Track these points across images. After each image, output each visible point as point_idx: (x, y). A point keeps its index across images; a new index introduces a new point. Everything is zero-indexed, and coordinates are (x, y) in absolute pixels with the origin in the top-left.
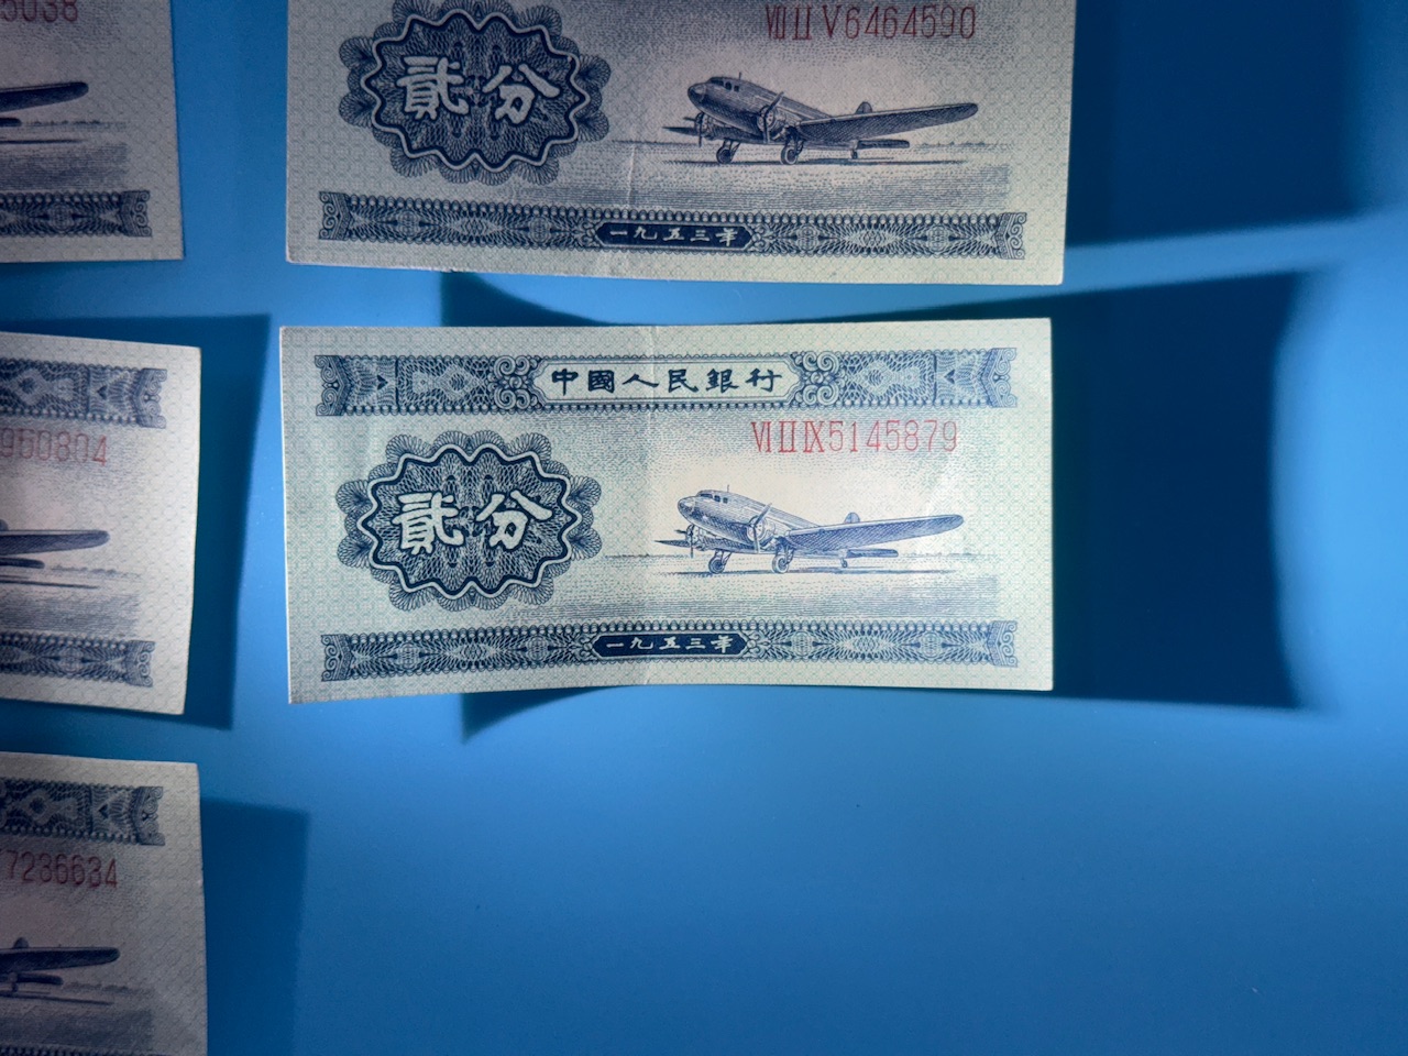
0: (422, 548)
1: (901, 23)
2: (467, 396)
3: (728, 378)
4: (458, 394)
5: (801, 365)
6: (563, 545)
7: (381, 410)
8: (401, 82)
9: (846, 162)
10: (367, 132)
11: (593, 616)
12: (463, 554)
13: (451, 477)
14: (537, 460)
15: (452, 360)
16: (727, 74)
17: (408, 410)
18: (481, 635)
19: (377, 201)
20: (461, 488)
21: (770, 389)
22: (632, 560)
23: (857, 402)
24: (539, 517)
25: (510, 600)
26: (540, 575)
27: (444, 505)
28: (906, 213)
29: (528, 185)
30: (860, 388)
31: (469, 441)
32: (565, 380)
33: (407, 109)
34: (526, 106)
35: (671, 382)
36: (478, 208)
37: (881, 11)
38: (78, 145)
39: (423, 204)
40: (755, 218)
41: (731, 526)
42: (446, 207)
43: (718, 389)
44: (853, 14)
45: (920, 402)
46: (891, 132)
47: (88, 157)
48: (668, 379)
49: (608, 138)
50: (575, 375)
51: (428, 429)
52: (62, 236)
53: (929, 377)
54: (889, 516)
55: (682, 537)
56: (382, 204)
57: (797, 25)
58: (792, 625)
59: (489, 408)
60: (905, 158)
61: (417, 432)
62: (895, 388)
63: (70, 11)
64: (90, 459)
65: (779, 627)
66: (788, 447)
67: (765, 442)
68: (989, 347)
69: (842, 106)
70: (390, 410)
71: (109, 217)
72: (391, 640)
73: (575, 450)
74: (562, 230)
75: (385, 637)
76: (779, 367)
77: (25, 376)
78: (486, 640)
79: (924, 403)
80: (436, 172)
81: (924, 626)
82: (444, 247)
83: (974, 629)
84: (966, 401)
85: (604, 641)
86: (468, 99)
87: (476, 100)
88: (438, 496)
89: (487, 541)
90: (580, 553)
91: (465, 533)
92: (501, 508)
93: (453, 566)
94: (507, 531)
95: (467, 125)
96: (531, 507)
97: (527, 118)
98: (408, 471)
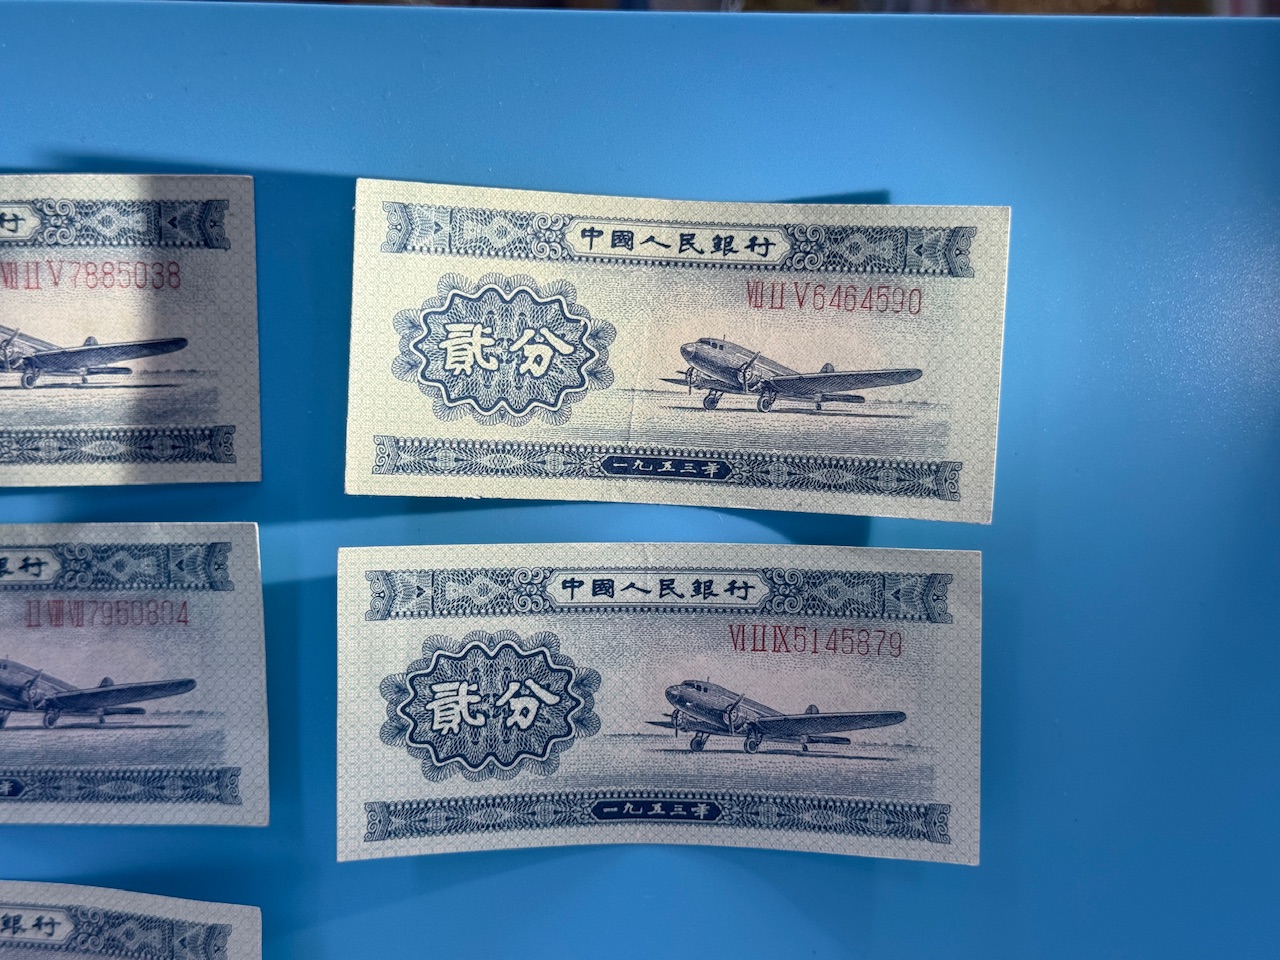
0: (451, 729)
1: (860, 300)
2: (491, 602)
3: (709, 587)
5: (771, 579)
6: (569, 725)
7: (419, 614)
8: (443, 345)
9: (811, 413)
10: (414, 386)
11: (592, 785)
12: (484, 734)
13: (476, 669)
14: (548, 654)
15: (479, 572)
16: (714, 336)
17: (441, 614)
18: (498, 800)
19: (420, 442)
20: (484, 678)
21: (745, 598)
22: (627, 738)
23: (818, 612)
24: (548, 702)
25: (523, 772)
26: (548, 751)
27: (469, 693)
28: (861, 457)
29: (546, 426)
30: (820, 600)
31: (491, 640)
32: (573, 587)
33: (447, 367)
34: (545, 363)
35: (662, 590)
36: (504, 446)
37: (843, 289)
38: (178, 389)
39: (459, 444)
40: (734, 455)
41: (711, 712)
42: (477, 446)
43: (701, 596)
44: (819, 290)
45: (870, 615)
46: (850, 389)
47: (186, 398)
48: (659, 587)
49: (614, 386)
50: (581, 583)
51: (456, 630)
52: (163, 463)
53: (878, 594)
54: (844, 710)
55: (669, 719)
56: (424, 444)
57: (773, 296)
58: (760, 798)
59: (509, 611)
60: (860, 411)
61: (449, 632)
62: (850, 602)
63: (174, 280)
64: (175, 621)
65: (749, 799)
66: (759, 647)
67: (740, 641)
68: (929, 572)
69: (809, 365)
70: (426, 614)
71: (202, 447)
72: (422, 806)
73: (579, 645)
74: (575, 462)
75: (418, 803)
76: (753, 580)
77: (117, 557)
78: (502, 805)
79: (874, 616)
80: (470, 417)
81: (872, 804)
82: (475, 479)
83: (914, 810)
84: (909, 616)
85: (601, 806)
86: (498, 357)
87: (505, 358)
88: (465, 685)
89: (504, 722)
90: (582, 733)
91: (487, 716)
92: (517, 695)
93: (476, 743)
94: (522, 713)
95: (496, 379)
96: (542, 694)
97: (546, 371)
98: (440, 665)
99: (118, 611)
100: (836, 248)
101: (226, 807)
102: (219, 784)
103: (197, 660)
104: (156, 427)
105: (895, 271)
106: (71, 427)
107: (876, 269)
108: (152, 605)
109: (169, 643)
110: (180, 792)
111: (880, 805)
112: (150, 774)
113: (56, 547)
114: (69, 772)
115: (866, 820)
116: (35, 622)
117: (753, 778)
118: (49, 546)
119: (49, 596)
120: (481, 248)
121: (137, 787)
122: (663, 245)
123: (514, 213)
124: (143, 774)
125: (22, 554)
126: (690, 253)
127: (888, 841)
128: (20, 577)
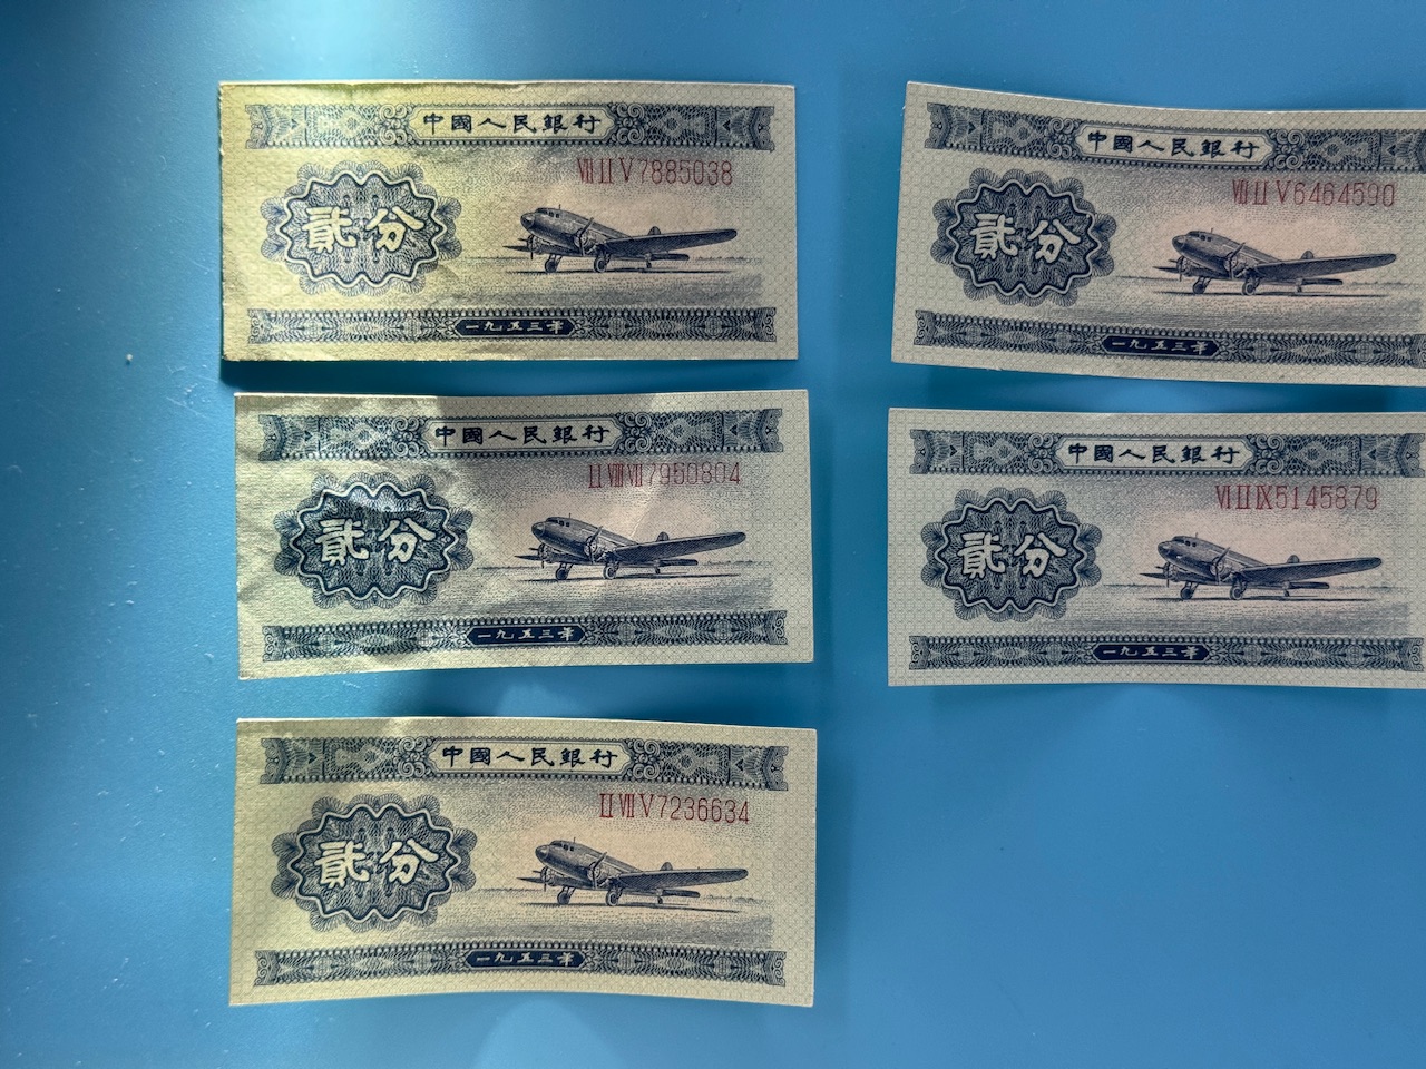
0: (977, 574)
1: (1337, 195)
2: (1010, 463)
3: (1198, 453)
5: (1255, 444)
6: (1074, 575)
7: (952, 470)
8: (973, 232)
9: (1293, 295)
10: (949, 268)
11: (1093, 629)
12: (1004, 579)
13: (998, 522)
14: (1057, 511)
15: (1000, 436)
16: (1203, 229)
17: (970, 471)
18: (1016, 640)
19: (953, 318)
20: (1004, 530)
21: (1230, 462)
22: (1123, 588)
23: (1298, 472)
24: (1057, 554)
25: (1036, 615)
26: (1057, 597)
27: (993, 543)
28: (1339, 333)
29: (1056, 307)
30: (1301, 462)
31: (1010, 496)
32: (1078, 452)
33: (976, 252)
34: (1057, 250)
35: (1155, 456)
36: (1021, 324)
37: (1322, 186)
38: (729, 275)
39: (984, 321)
40: (1221, 334)
41: (1200, 564)
42: (1000, 324)
43: (1190, 461)
44: (1300, 187)
45: (1348, 472)
46: (1329, 273)
47: (735, 284)
48: (1152, 453)
49: (1114, 274)
50: (1085, 449)
51: (982, 486)
52: (714, 340)
53: (1356, 455)
54: (1324, 558)
55: (1161, 571)
56: (957, 320)
57: (1256, 194)
58: (1245, 639)
59: (1025, 472)
60: (1339, 292)
61: (976, 487)
62: (1328, 462)
63: (727, 177)
64: (727, 480)
65: (1235, 641)
66: (1244, 505)
67: (1226, 500)
68: (1403, 432)
69: (1291, 254)
70: (958, 471)
71: (748, 327)
72: (955, 641)
73: (1084, 504)
74: (1078, 340)
75: (952, 639)
76: (1238, 445)
77: (676, 424)
78: (1019, 644)
79: (1352, 473)
80: (994, 297)
81: (1350, 641)
82: (998, 353)
83: (1389, 643)
84: (1384, 472)
85: (1102, 648)
86: (1017, 245)
87: (1023, 245)
88: (989, 535)
89: (1021, 571)
90: (1086, 582)
91: (1007, 564)
92: (1031, 547)
93: (997, 588)
94: (1035, 563)
95: (1016, 263)
96: (1052, 546)
97: (1058, 258)
98: (969, 517)
99: (675, 471)
100: (1315, 150)
101: (772, 647)
102: (768, 625)
103: (747, 515)
104: (709, 308)
105: (1370, 169)
106: (636, 306)
107: (1353, 168)
108: (707, 466)
109: (721, 500)
110: (730, 635)
111: (1357, 641)
112: (701, 618)
113: (617, 416)
114: (626, 618)
115: (1344, 655)
116: (596, 484)
117: (1238, 622)
118: (611, 416)
119: (610, 460)
120: (1006, 147)
121: (689, 631)
122: (1158, 148)
123: (1034, 117)
124: (695, 618)
125: (585, 424)
126: (1182, 156)
127: (1366, 672)
128: (583, 442)
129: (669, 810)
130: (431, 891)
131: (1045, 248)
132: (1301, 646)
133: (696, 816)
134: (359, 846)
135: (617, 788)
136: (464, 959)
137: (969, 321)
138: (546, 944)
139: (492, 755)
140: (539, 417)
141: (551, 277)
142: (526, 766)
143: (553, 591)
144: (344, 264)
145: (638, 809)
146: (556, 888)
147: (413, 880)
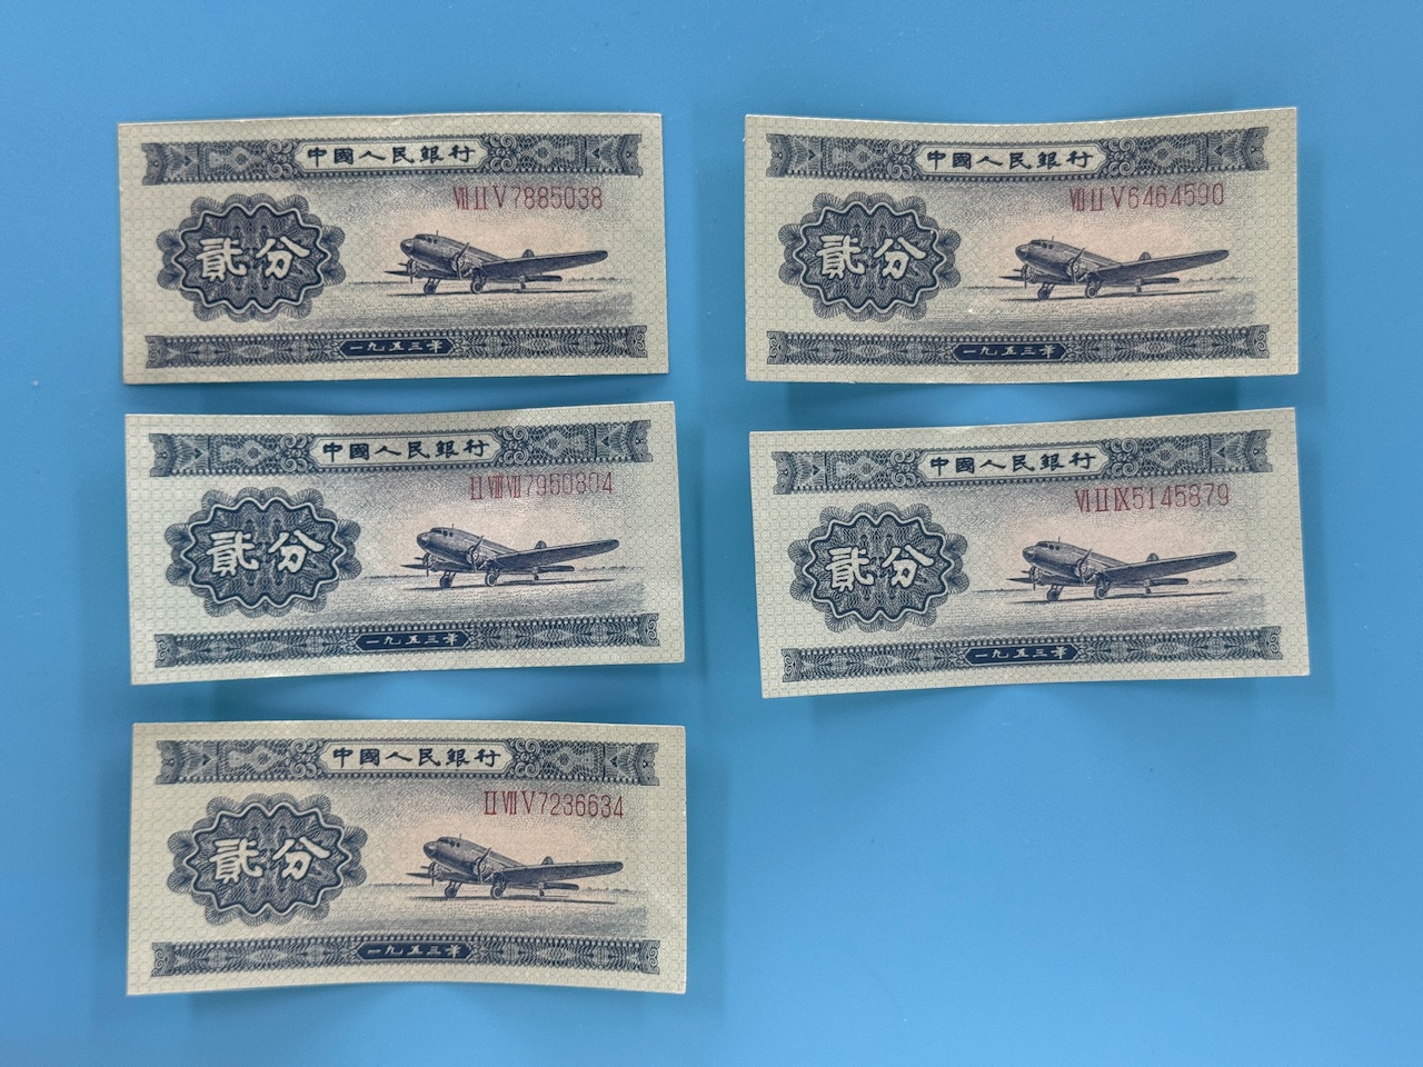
0: (846, 587)
1: (1170, 197)
2: (873, 478)
3: (1056, 460)
4: (867, 476)
5: (1110, 448)
6: (942, 583)
7: (816, 489)
8: (819, 253)
9: (1133, 295)
10: (798, 288)
11: (964, 635)
12: (873, 591)
13: (864, 536)
14: (922, 523)
15: (862, 453)
16: (1044, 238)
17: (834, 488)
18: (888, 649)
19: (805, 336)
20: (871, 544)
21: (1087, 467)
22: (991, 594)
23: (1152, 473)
24: (925, 564)
25: (907, 624)
26: (927, 605)
27: (860, 556)
28: (1179, 329)
29: (907, 321)
30: (1154, 463)
31: (875, 511)
32: (940, 465)
33: (824, 272)
34: (903, 267)
35: (1015, 465)
36: (873, 338)
37: (1154, 189)
38: (601, 294)
39: (836, 337)
40: (1067, 337)
41: (1064, 567)
42: (851, 339)
43: (1049, 468)
44: (1134, 191)
45: (1199, 471)
46: (1165, 273)
47: (606, 302)
48: (1012, 462)
49: (961, 285)
50: (947, 462)
51: (847, 502)
52: (587, 357)
53: (1205, 453)
54: (1181, 555)
55: (1027, 576)
56: (808, 337)
57: (1093, 201)
58: (1111, 637)
59: (888, 486)
60: (1176, 290)
61: (841, 504)
62: (1181, 462)
63: (597, 202)
64: (601, 490)
65: (1102, 639)
66: (1103, 508)
67: (1085, 504)
68: (1249, 430)
69: (1129, 256)
70: (822, 489)
71: (620, 343)
72: (827, 652)
73: (948, 514)
74: (932, 351)
75: (824, 651)
76: (1094, 451)
77: (551, 437)
78: (891, 652)
79: (1203, 472)
80: (844, 315)
81: (1211, 633)
82: (851, 367)
83: (1248, 634)
84: (1234, 469)
85: (974, 652)
86: (864, 263)
87: (870, 263)
88: (856, 550)
89: (890, 582)
90: (954, 589)
91: (875, 576)
92: (899, 558)
93: (867, 599)
94: (903, 574)
95: (864, 281)
96: (919, 556)
97: (904, 274)
98: (835, 532)
99: (551, 482)
100: (1146, 155)
101: (646, 648)
102: (640, 628)
103: (619, 523)
104: (582, 326)
105: (1199, 170)
106: (511, 327)
107: (1182, 170)
108: (581, 476)
109: (595, 508)
110: (605, 637)
111: (1218, 633)
112: (578, 622)
113: (496, 430)
114: (507, 623)
115: (1206, 647)
116: (477, 496)
117: (1103, 621)
118: (491, 430)
119: (490, 473)
120: (847, 171)
121: (567, 635)
122: (996, 163)
123: (872, 141)
124: (572, 622)
125: (466, 438)
126: (1020, 169)
127: (1227, 662)
128: (465, 456)
129: (549, 806)
130: (323, 887)
131: (891, 264)
132: (1164, 640)
133: (574, 812)
134: (253, 844)
135: (501, 786)
136: (356, 951)
137: (821, 338)
138: (434, 936)
139: (381, 756)
140: (422, 433)
141: (431, 299)
142: (414, 766)
143: (438, 599)
144: (235, 291)
145: (521, 806)
146: (443, 883)
147: (305, 876)
